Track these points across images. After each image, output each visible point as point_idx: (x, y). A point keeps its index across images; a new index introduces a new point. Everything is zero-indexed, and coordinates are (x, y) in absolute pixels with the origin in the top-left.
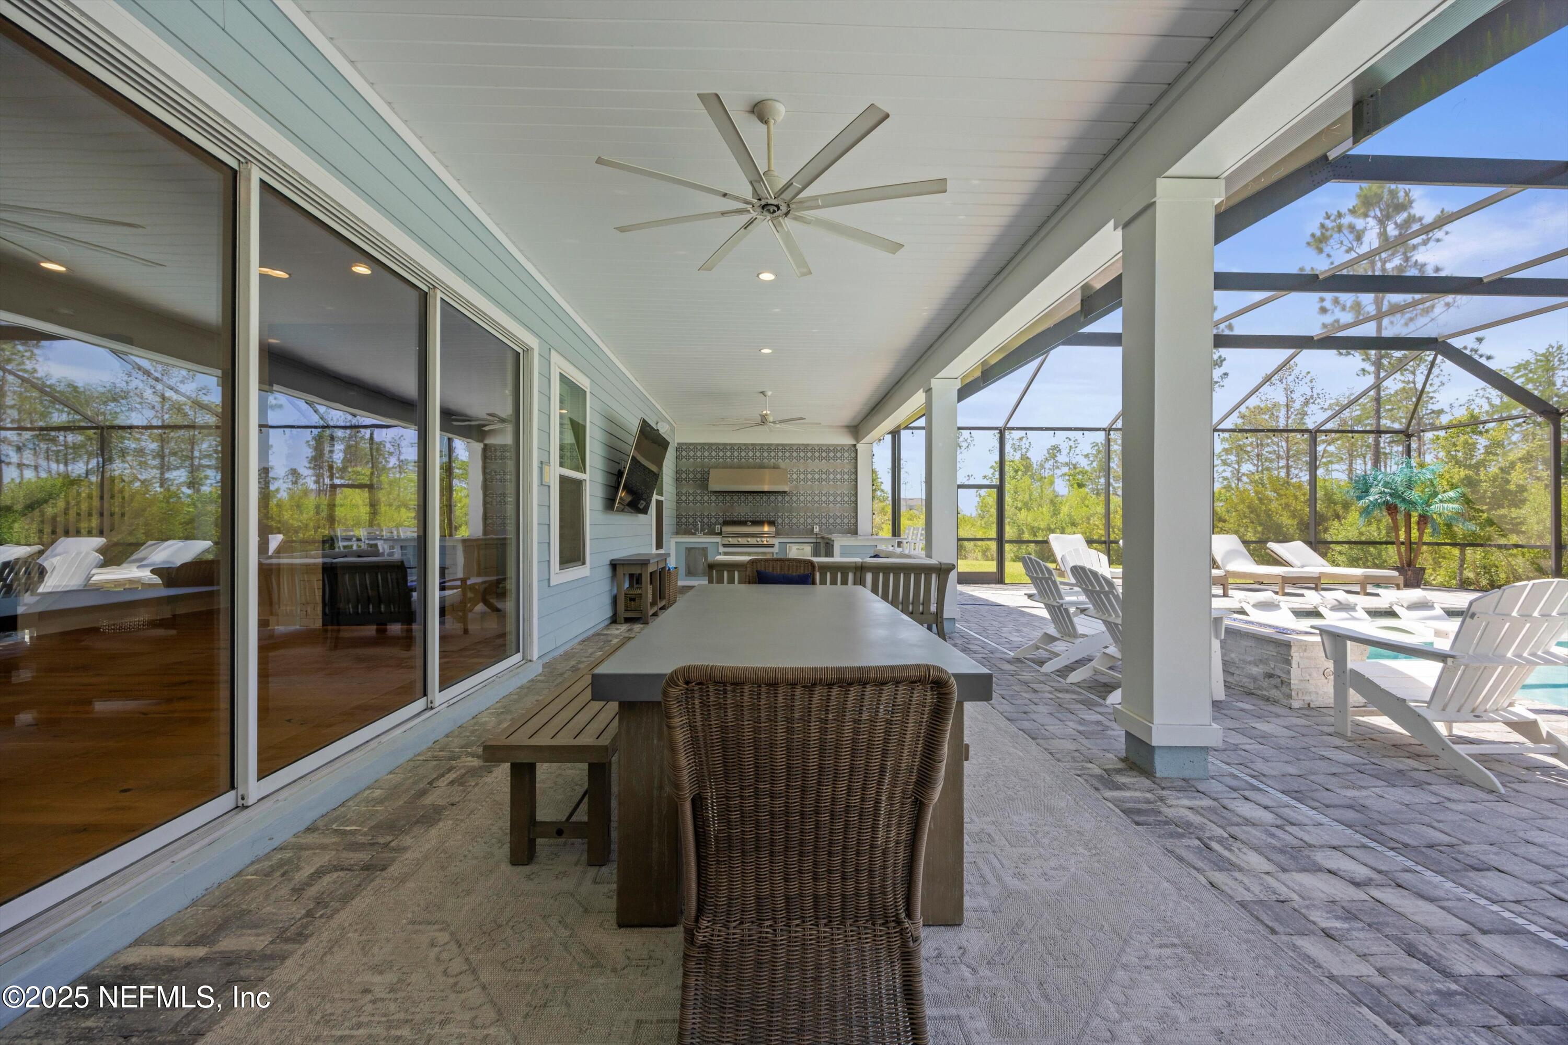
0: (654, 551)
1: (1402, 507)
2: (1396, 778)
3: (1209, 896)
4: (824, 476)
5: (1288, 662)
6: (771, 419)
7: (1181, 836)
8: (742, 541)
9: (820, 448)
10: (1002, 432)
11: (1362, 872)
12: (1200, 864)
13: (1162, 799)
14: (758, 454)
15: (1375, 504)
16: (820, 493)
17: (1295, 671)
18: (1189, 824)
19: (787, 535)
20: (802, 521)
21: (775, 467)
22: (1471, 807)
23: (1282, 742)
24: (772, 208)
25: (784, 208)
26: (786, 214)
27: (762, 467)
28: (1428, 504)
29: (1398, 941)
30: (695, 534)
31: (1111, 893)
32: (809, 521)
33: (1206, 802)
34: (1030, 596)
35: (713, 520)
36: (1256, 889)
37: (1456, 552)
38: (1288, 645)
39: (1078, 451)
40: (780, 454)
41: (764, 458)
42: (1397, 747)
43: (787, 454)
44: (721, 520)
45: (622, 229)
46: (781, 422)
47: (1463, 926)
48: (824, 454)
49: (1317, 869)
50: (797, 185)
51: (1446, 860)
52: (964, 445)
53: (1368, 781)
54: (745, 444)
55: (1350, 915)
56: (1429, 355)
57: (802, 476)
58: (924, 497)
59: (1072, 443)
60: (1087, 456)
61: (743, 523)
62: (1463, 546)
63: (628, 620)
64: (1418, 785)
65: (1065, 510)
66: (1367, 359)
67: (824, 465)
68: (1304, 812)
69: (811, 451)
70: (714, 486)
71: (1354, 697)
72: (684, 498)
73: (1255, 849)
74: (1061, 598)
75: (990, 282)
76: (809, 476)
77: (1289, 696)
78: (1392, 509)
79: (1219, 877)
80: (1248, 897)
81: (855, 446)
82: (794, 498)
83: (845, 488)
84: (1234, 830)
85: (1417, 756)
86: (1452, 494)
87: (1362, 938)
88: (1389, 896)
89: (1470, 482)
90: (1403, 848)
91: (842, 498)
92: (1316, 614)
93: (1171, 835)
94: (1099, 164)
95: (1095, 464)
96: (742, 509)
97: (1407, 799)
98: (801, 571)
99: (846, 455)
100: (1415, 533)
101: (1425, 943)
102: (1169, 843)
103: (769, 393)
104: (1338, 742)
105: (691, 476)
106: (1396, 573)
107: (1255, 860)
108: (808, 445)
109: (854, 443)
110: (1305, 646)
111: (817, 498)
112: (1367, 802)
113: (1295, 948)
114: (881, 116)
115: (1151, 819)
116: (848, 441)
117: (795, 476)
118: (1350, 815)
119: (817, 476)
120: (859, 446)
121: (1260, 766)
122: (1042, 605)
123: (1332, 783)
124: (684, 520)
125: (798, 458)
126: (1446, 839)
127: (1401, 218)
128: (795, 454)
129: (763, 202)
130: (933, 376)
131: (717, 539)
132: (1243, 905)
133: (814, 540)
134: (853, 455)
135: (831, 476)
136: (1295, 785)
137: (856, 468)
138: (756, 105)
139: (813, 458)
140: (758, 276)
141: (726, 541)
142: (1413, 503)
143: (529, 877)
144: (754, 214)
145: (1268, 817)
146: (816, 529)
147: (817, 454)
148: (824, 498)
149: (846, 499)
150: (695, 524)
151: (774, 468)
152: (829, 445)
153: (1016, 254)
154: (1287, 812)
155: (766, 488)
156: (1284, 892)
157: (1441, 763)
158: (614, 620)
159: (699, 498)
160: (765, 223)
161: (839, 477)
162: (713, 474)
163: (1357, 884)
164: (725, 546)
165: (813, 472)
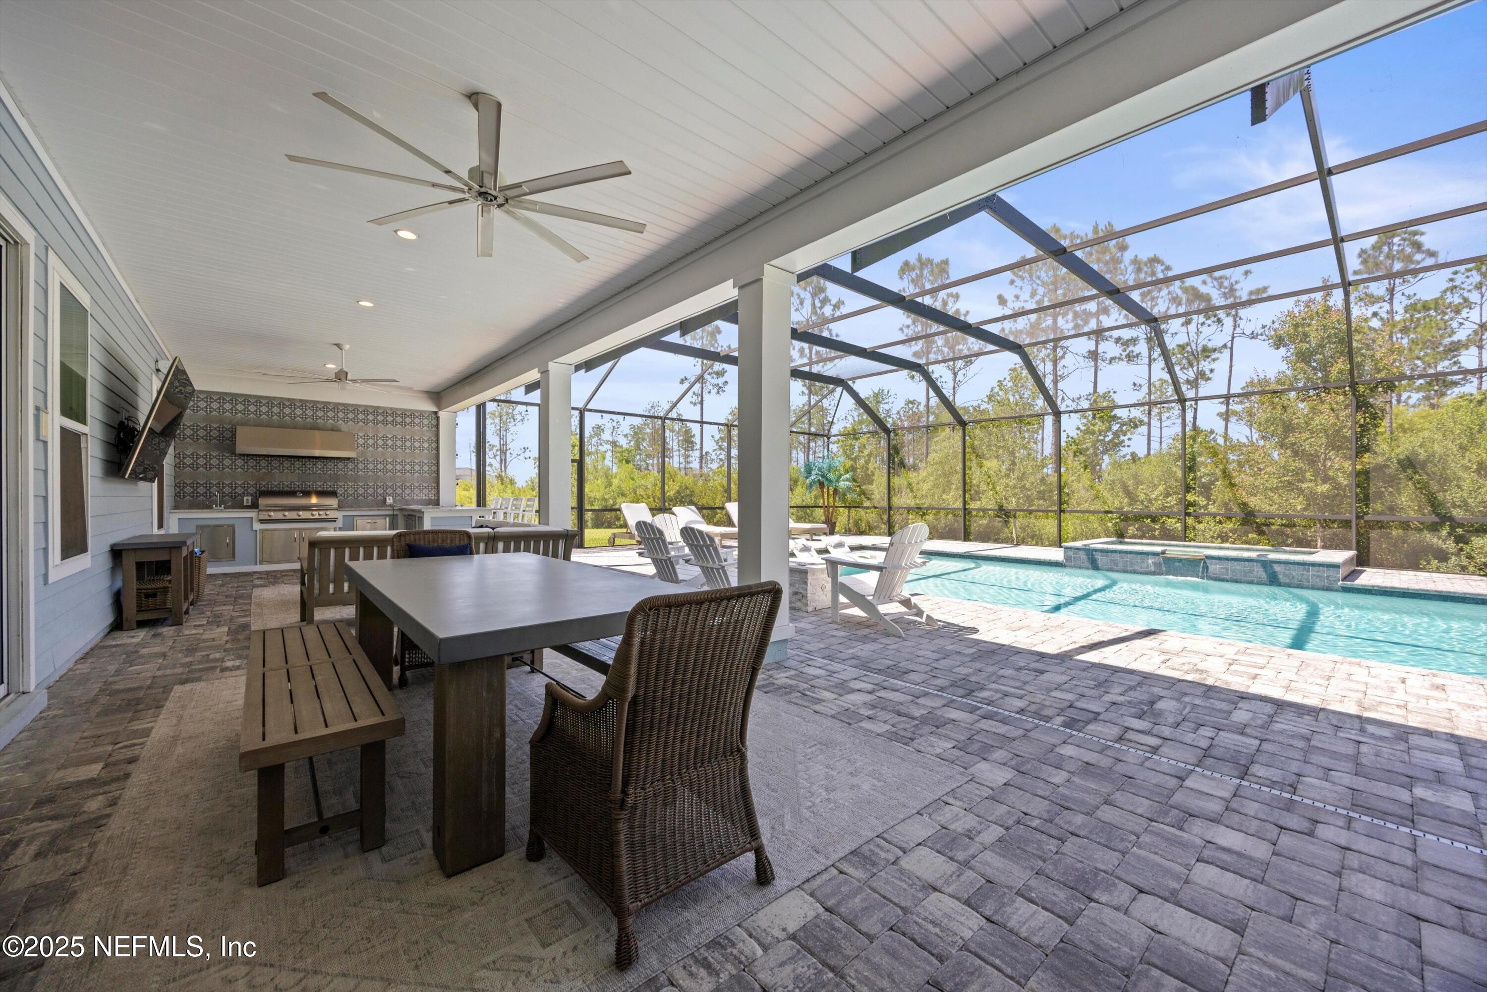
0: (156, 531)
1: (826, 483)
2: (865, 639)
3: (817, 717)
4: (399, 443)
5: (806, 583)
6: (349, 377)
7: (790, 693)
8: (289, 515)
9: (394, 412)
10: (582, 413)
11: (870, 687)
12: (806, 704)
13: (771, 676)
14: (309, 412)
15: (814, 482)
16: (394, 461)
17: (809, 588)
18: (791, 686)
19: (351, 507)
20: (370, 491)
21: (335, 429)
22: (895, 646)
23: (812, 632)
24: (489, 198)
25: (500, 200)
26: (500, 206)
27: (315, 427)
28: (838, 481)
29: (893, 711)
30: (211, 508)
31: (774, 731)
32: (380, 491)
33: (793, 672)
34: (640, 554)
35: (239, 490)
36: (835, 707)
37: (846, 511)
38: (805, 572)
39: (619, 431)
40: (341, 415)
41: (318, 418)
42: (859, 623)
43: (351, 416)
44: (252, 490)
45: (292, 158)
46: (363, 381)
47: (911, 698)
48: (399, 419)
49: (853, 691)
50: (525, 189)
51: (895, 672)
52: (519, 417)
53: (855, 643)
54: (289, 400)
55: (874, 707)
56: (839, 389)
57: (371, 442)
58: (474, 467)
59: (614, 424)
60: (626, 436)
61: (292, 494)
62: (849, 508)
63: (141, 624)
64: (874, 640)
65: (615, 482)
66: (804, 385)
67: (398, 430)
68: (836, 666)
69: (382, 414)
70: (241, 448)
71: (842, 599)
72: (188, 461)
73: (825, 689)
74: (668, 553)
75: (619, 293)
76: (380, 442)
77: (807, 605)
78: (821, 485)
79: (817, 707)
80: (833, 712)
81: (436, 413)
82: (361, 466)
83: (424, 457)
84: (812, 683)
85: (868, 627)
86: (848, 476)
87: (882, 715)
88: (882, 694)
89: (853, 469)
90: (879, 672)
91: (421, 467)
92: (826, 551)
93: (786, 694)
94: (722, 236)
95: (632, 443)
96: (285, 478)
97: (873, 648)
98: (457, 543)
99: (426, 422)
100: (831, 500)
101: (903, 709)
102: (787, 697)
103: (347, 347)
104: (836, 626)
105: (202, 433)
106: (825, 526)
107: (827, 695)
108: (379, 407)
109: (435, 410)
110: (814, 571)
111: (389, 467)
112: (859, 654)
113: (861, 728)
114: (623, 170)
115: (772, 688)
116: (428, 407)
117: (361, 441)
118: (854, 662)
119: (390, 443)
120: (441, 414)
121: (807, 647)
122: (649, 560)
123: (841, 648)
124: (188, 490)
125: (366, 422)
126: (892, 663)
127: (822, 296)
128: (361, 416)
129: (483, 190)
130: (552, 359)
131: (252, 514)
132: (833, 717)
133: (390, 513)
134: (434, 422)
135: (408, 444)
136: (827, 653)
137: (437, 436)
138: (477, 93)
139: (385, 423)
140: (396, 231)
141: (264, 516)
142: (831, 481)
143: (296, 886)
144: (467, 196)
145: (822, 672)
146: (389, 500)
147: (390, 419)
148: (399, 467)
149: (426, 468)
150: (208, 495)
151: (332, 430)
152: (406, 410)
153: (647, 277)
154: (829, 667)
155: (317, 453)
156: (847, 706)
157: (878, 628)
158: (117, 626)
159: (214, 462)
160: (474, 206)
161: (417, 444)
162: (241, 432)
163: (870, 693)
164: (262, 521)
165: (385, 438)
